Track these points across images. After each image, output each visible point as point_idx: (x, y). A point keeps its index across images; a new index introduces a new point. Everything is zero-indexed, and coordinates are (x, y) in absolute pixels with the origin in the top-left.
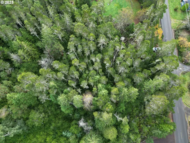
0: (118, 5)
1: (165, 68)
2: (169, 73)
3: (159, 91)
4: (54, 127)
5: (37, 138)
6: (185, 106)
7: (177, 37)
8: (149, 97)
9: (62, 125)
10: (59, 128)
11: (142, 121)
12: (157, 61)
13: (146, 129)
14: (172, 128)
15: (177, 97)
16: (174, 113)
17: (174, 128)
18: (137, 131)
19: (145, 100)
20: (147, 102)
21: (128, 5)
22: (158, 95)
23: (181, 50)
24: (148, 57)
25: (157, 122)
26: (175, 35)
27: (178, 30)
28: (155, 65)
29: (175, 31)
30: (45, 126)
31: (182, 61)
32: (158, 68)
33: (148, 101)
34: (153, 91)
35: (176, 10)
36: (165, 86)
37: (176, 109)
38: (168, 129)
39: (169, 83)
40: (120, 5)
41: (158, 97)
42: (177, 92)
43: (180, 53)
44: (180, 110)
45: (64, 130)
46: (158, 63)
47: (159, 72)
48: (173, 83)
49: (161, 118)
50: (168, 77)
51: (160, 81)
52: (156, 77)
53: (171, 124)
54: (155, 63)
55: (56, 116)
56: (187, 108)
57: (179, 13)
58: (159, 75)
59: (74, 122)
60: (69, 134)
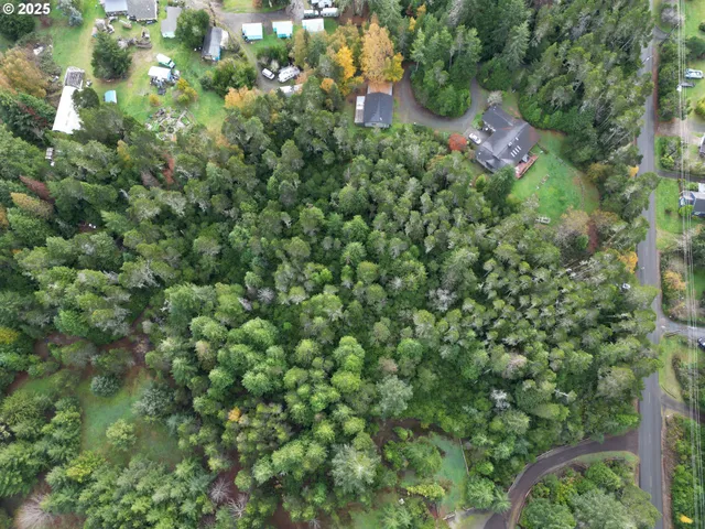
1: (636, 328)
2: (641, 337)
3: (622, 361)
4: (449, 398)
5: (424, 410)
6: (663, 392)
7: (663, 267)
8: (606, 369)
9: (462, 396)
10: (455, 400)
11: (588, 407)
12: (623, 315)
13: (594, 419)
14: (636, 420)
15: (647, 374)
16: (642, 399)
17: (640, 419)
18: (579, 420)
19: (600, 372)
20: (600, 377)
22: (620, 366)
23: (667, 294)
24: (611, 306)
25: (613, 409)
26: (662, 263)
27: (667, 254)
28: (620, 320)
29: (662, 255)
30: (435, 393)
31: (667, 314)
32: (624, 325)
33: (603, 375)
34: (613, 360)
35: (668, 212)
36: (632, 356)
37: (647, 395)
38: (630, 420)
39: (638, 352)
40: (560, 191)
41: (621, 370)
42: (648, 366)
43: (666, 300)
44: (653, 398)
45: (465, 403)
46: (626, 319)
47: (625, 333)
48: (645, 351)
49: (619, 404)
50: (638, 343)
51: (625, 346)
52: (621, 340)
53: (634, 415)
54: (620, 316)
55: (452, 380)
56: (665, 396)
57: (674, 219)
58: (624, 337)
59: (481, 393)
60: (474, 411)
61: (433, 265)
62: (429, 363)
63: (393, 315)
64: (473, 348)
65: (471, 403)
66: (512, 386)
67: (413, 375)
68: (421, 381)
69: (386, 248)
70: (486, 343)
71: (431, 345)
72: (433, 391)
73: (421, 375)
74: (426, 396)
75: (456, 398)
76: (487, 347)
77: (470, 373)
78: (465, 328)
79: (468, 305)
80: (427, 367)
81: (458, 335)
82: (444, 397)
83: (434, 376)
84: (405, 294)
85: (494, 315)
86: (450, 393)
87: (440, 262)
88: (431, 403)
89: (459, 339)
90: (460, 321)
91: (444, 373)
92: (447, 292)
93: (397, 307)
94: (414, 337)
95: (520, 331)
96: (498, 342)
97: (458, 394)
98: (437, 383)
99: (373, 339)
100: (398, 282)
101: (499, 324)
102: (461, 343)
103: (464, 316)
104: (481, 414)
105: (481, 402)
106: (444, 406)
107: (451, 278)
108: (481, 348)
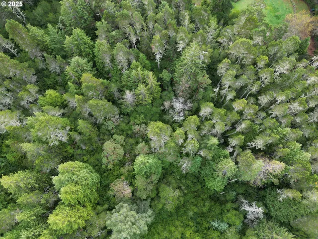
0: (271, 8)
4: (196, 214)
5: (170, 232)
9: (210, 210)
10: (202, 215)
21: (287, 7)
40: (274, 8)
45: (213, 218)
55: (197, 195)
59: (229, 205)
60: (224, 226)
61: (166, 75)
62: (170, 179)
63: (129, 132)
64: (216, 159)
65: (220, 217)
66: (261, 193)
67: (153, 195)
68: (162, 201)
69: (113, 61)
70: (231, 150)
71: (170, 159)
72: (178, 209)
73: (162, 194)
74: (171, 215)
75: (203, 213)
76: (231, 154)
77: (216, 185)
78: (205, 136)
79: (206, 109)
80: (168, 184)
81: (197, 145)
82: (191, 214)
83: (177, 193)
84: (140, 109)
85: (236, 117)
86: (196, 210)
87: (173, 72)
88: (177, 223)
89: (200, 149)
90: (199, 128)
91: (188, 187)
92: (181, 100)
93: (132, 122)
94: (150, 153)
95: (268, 132)
96: (243, 147)
97: (205, 210)
98: (182, 199)
99: (104, 161)
100: (128, 95)
101: (243, 126)
102: (202, 153)
103: (202, 122)
104: (233, 230)
105: (231, 216)
106: (191, 224)
107: (184, 84)
108: (225, 157)
